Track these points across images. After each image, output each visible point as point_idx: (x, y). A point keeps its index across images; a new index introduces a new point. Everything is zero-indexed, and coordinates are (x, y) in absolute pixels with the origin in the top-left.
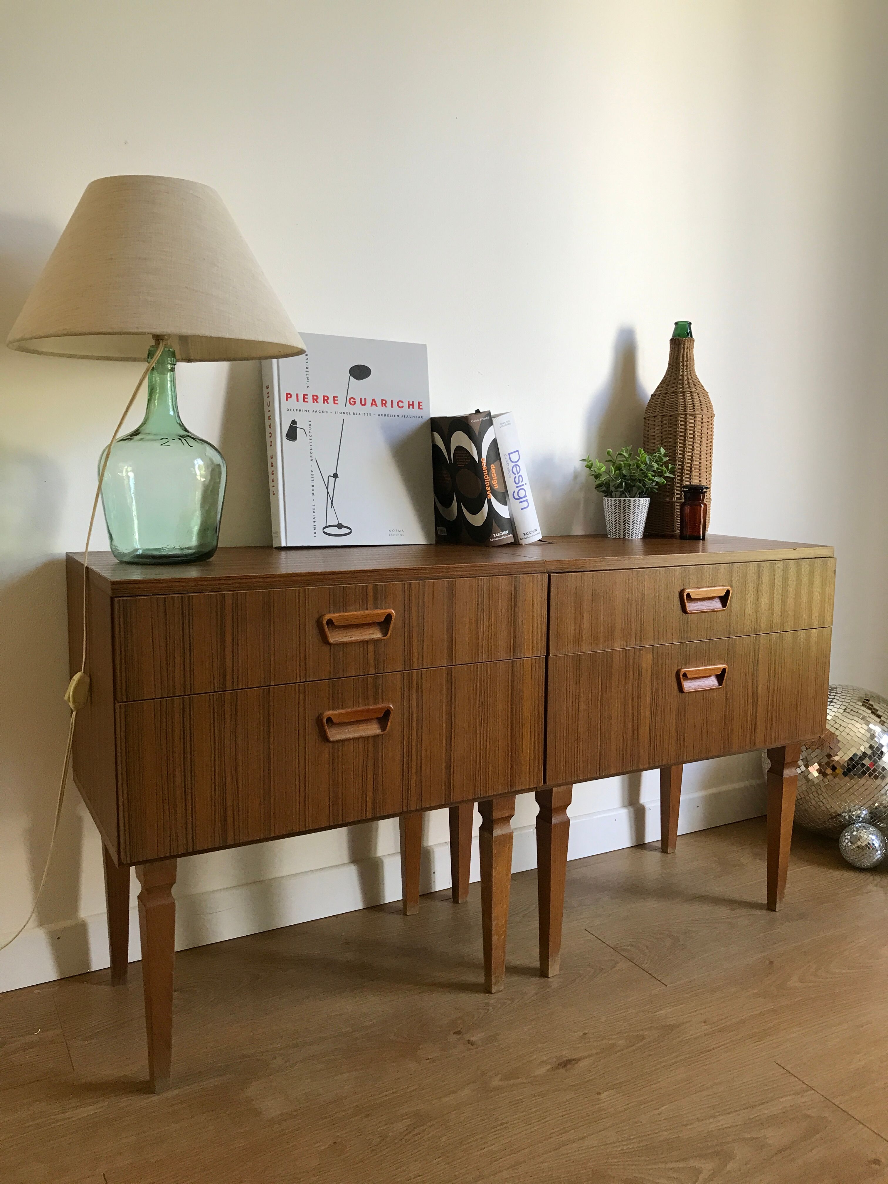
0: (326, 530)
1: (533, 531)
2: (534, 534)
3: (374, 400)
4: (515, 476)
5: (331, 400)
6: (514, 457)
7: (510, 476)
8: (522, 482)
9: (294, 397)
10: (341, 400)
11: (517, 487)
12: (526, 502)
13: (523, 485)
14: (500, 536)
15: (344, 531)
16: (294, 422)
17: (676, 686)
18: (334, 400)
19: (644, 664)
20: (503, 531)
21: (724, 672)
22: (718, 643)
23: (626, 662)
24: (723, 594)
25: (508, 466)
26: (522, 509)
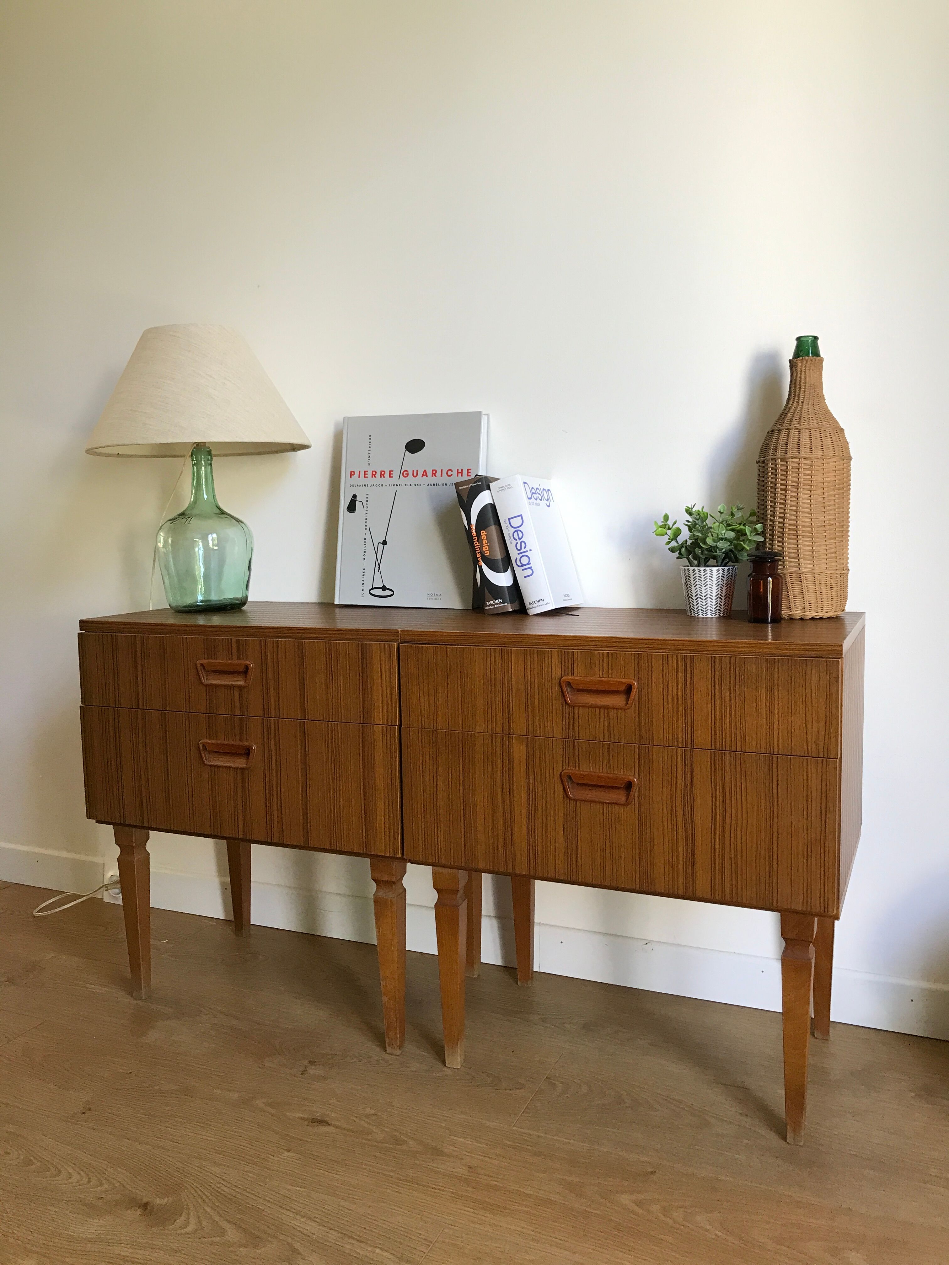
0: (373, 592)
1: (539, 601)
2: (539, 604)
3: (425, 471)
4: (516, 542)
5: (387, 475)
6: (516, 522)
7: (511, 543)
8: (525, 548)
9: (357, 474)
10: (396, 474)
11: (519, 554)
12: (530, 570)
13: (527, 551)
14: (493, 605)
15: (388, 593)
16: (355, 496)
17: (561, 789)
18: (390, 474)
19: (516, 755)
20: (496, 600)
21: (629, 786)
22: (622, 748)
23: (492, 749)
24: (623, 688)
25: (508, 532)
26: (525, 577)
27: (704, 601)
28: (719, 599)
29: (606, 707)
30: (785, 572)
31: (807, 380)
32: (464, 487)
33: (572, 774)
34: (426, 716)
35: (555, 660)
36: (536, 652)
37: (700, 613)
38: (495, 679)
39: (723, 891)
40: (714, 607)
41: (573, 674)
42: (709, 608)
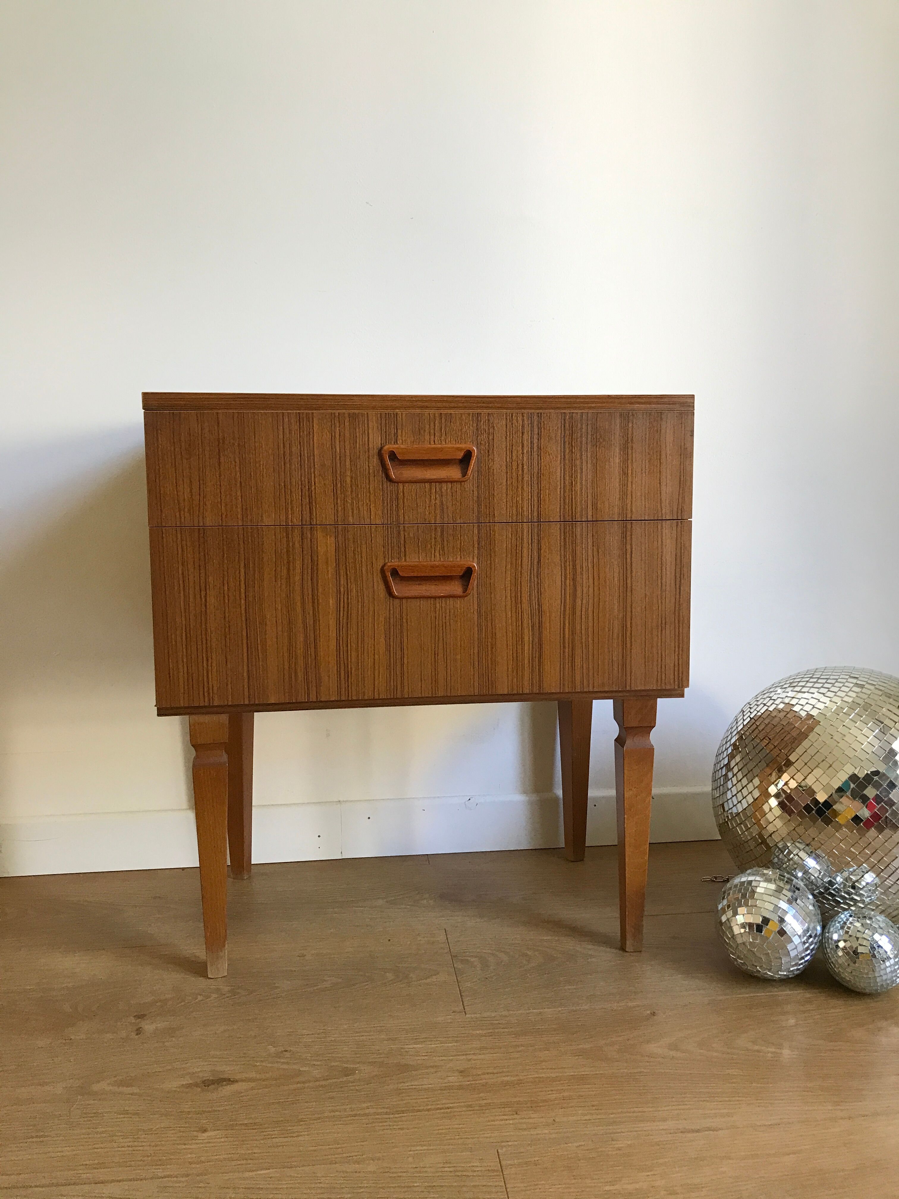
17: (382, 587)
19: (321, 550)
21: (468, 573)
22: (459, 528)
23: (288, 545)
24: (460, 455)
29: (440, 481)
33: (398, 566)
34: (186, 510)
35: (373, 424)
36: (347, 415)
38: (291, 452)
39: (573, 682)
41: (396, 442)
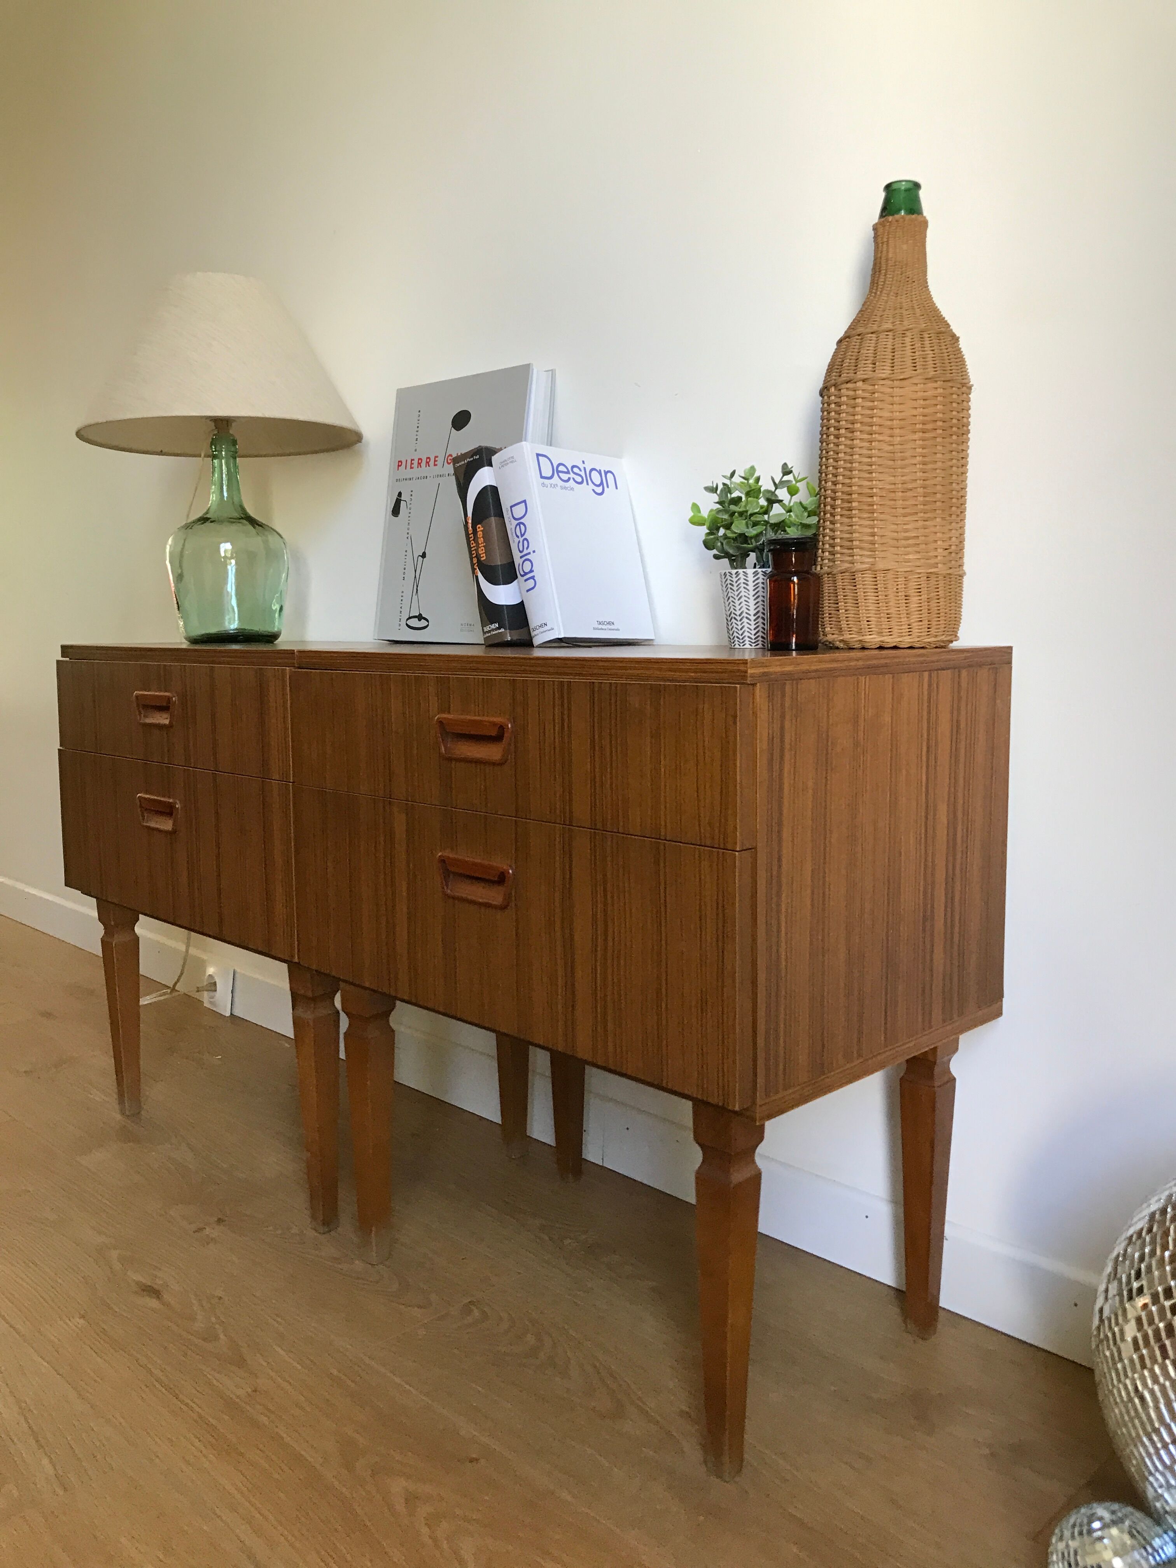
1: (541, 626)
2: (541, 630)
4: (518, 539)
5: (432, 462)
6: (519, 511)
7: (514, 541)
9: (404, 463)
10: (440, 461)
11: (521, 557)
12: (532, 580)
13: (529, 553)
14: (489, 632)
15: (423, 623)
16: (400, 494)
18: (435, 461)
19: (397, 828)
20: (491, 624)
21: (502, 879)
22: (499, 822)
23: (375, 818)
24: (495, 731)
25: (510, 525)
26: (528, 591)
27: (739, 623)
28: (760, 620)
29: (482, 762)
30: (835, 571)
31: (890, 255)
32: (460, 464)
33: (447, 858)
35: (432, 690)
36: (413, 678)
37: (736, 642)
38: (376, 718)
39: (606, 1052)
40: (754, 632)
41: (449, 711)
42: (746, 634)
